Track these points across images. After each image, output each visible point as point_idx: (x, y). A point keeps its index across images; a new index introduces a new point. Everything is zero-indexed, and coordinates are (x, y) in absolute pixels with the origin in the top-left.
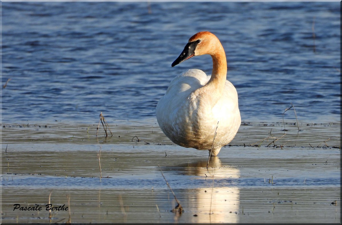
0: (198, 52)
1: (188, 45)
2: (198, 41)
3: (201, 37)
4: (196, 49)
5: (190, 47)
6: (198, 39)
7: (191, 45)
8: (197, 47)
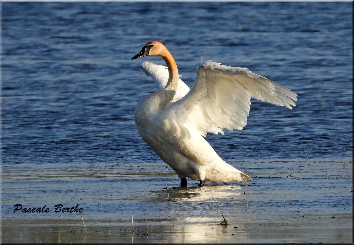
0: (151, 53)
1: (145, 47)
2: (152, 46)
3: (154, 43)
4: (150, 50)
5: (146, 49)
6: (152, 44)
7: (147, 47)
8: (151, 49)
